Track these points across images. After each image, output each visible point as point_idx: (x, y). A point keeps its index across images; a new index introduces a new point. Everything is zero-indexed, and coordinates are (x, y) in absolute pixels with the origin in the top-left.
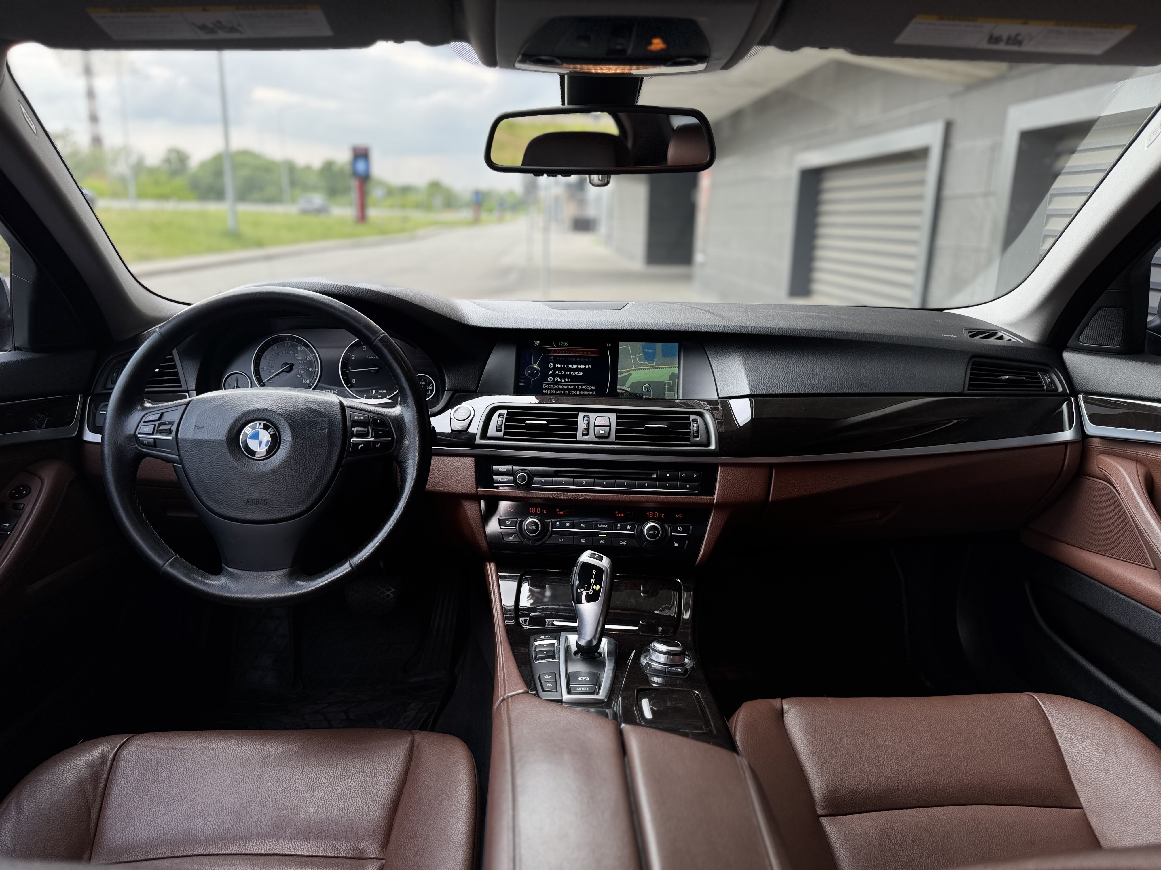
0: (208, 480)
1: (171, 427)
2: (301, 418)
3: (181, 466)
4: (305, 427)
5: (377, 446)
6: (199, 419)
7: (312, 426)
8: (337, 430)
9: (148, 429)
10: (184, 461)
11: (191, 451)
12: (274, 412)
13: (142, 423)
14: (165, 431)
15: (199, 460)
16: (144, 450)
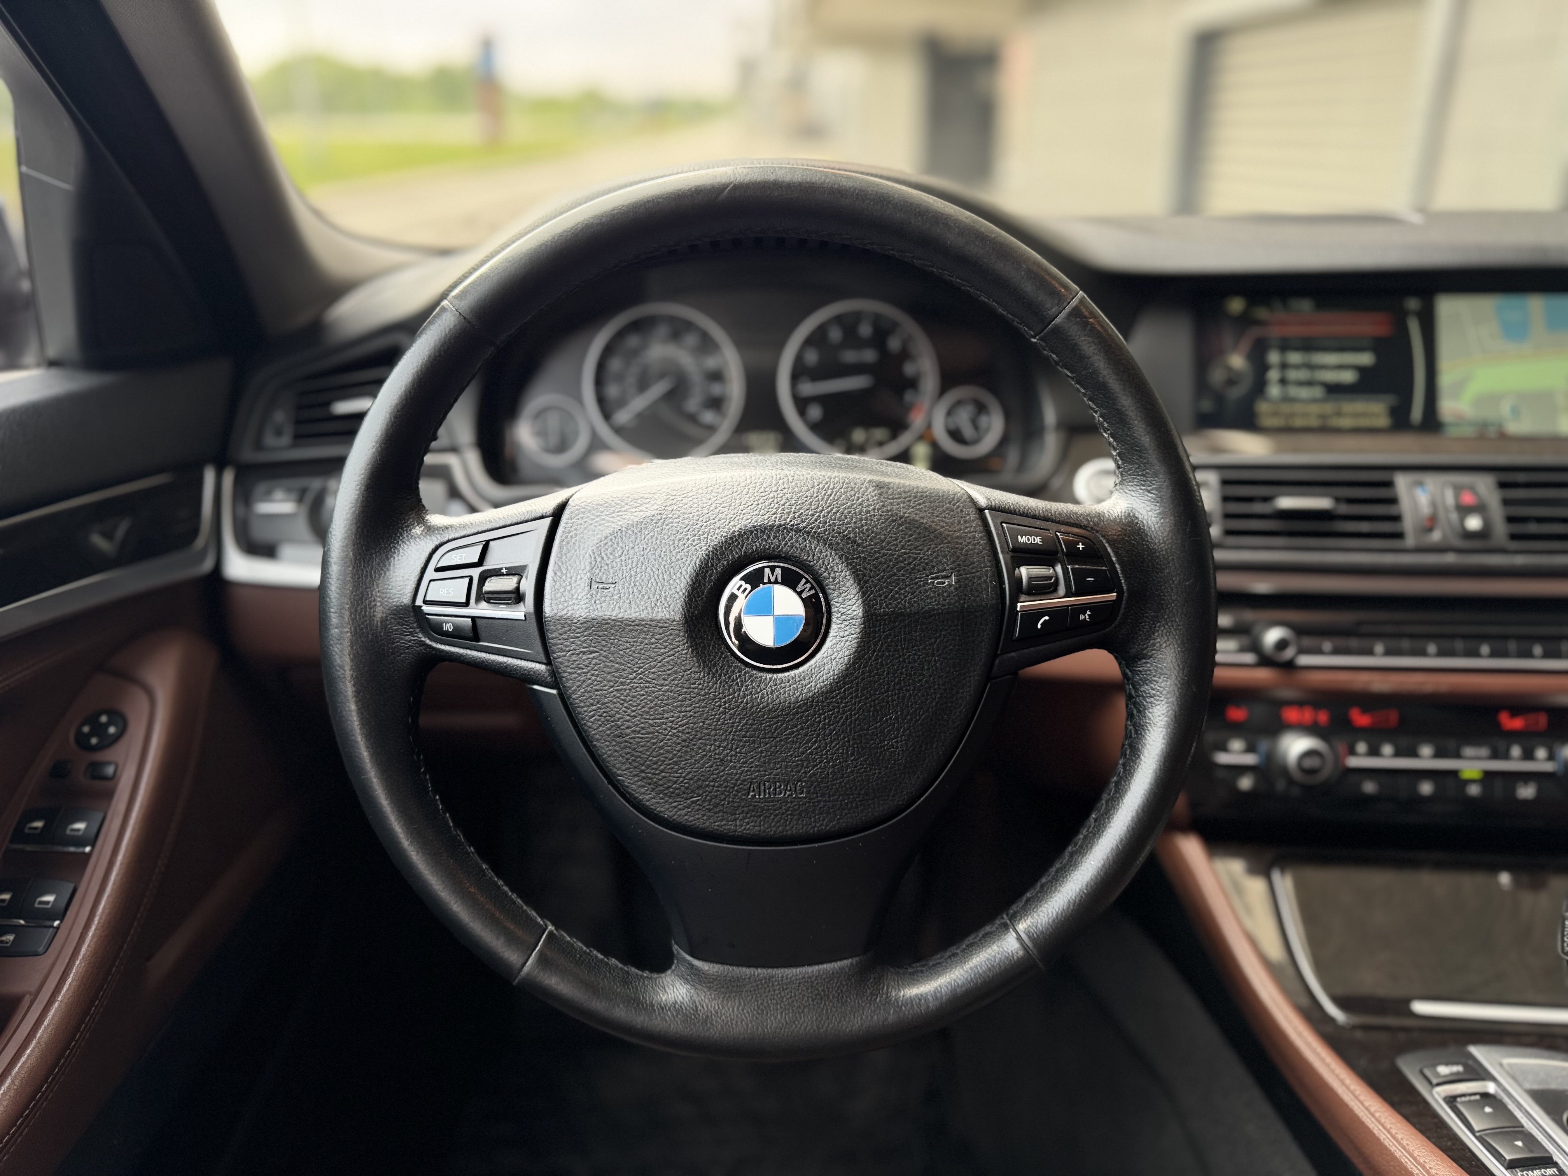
0: (639, 732)
1: (519, 583)
2: (882, 548)
3: (554, 692)
4: (895, 574)
5: (1082, 617)
6: (599, 559)
7: (913, 569)
8: (980, 578)
9: (455, 590)
10: (568, 680)
11: (584, 653)
12: (808, 533)
13: (430, 573)
14: (504, 596)
15: (609, 677)
16: (442, 647)
